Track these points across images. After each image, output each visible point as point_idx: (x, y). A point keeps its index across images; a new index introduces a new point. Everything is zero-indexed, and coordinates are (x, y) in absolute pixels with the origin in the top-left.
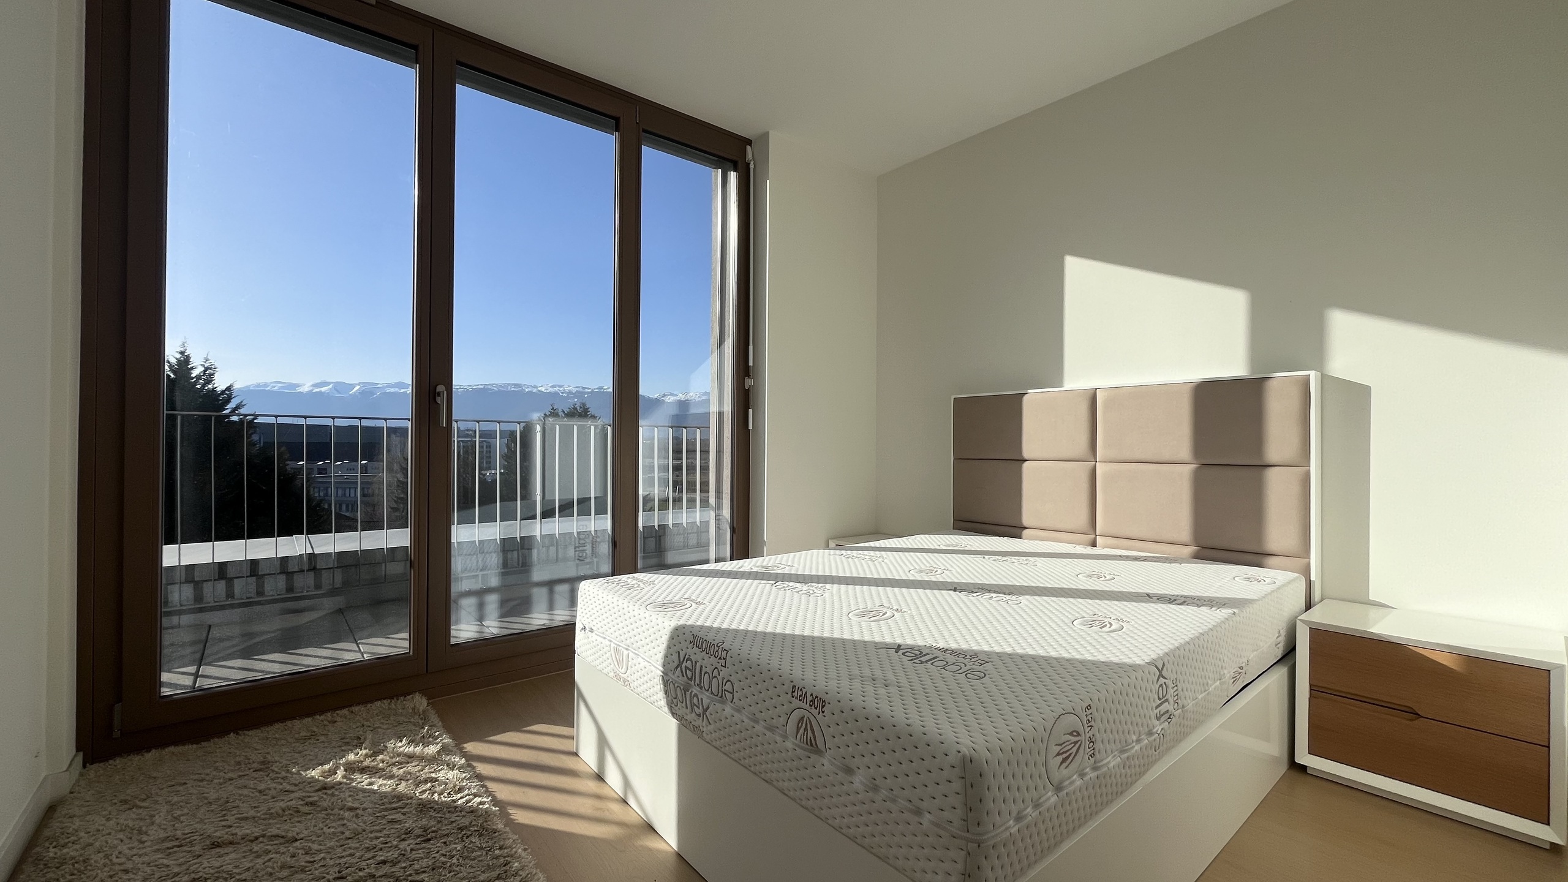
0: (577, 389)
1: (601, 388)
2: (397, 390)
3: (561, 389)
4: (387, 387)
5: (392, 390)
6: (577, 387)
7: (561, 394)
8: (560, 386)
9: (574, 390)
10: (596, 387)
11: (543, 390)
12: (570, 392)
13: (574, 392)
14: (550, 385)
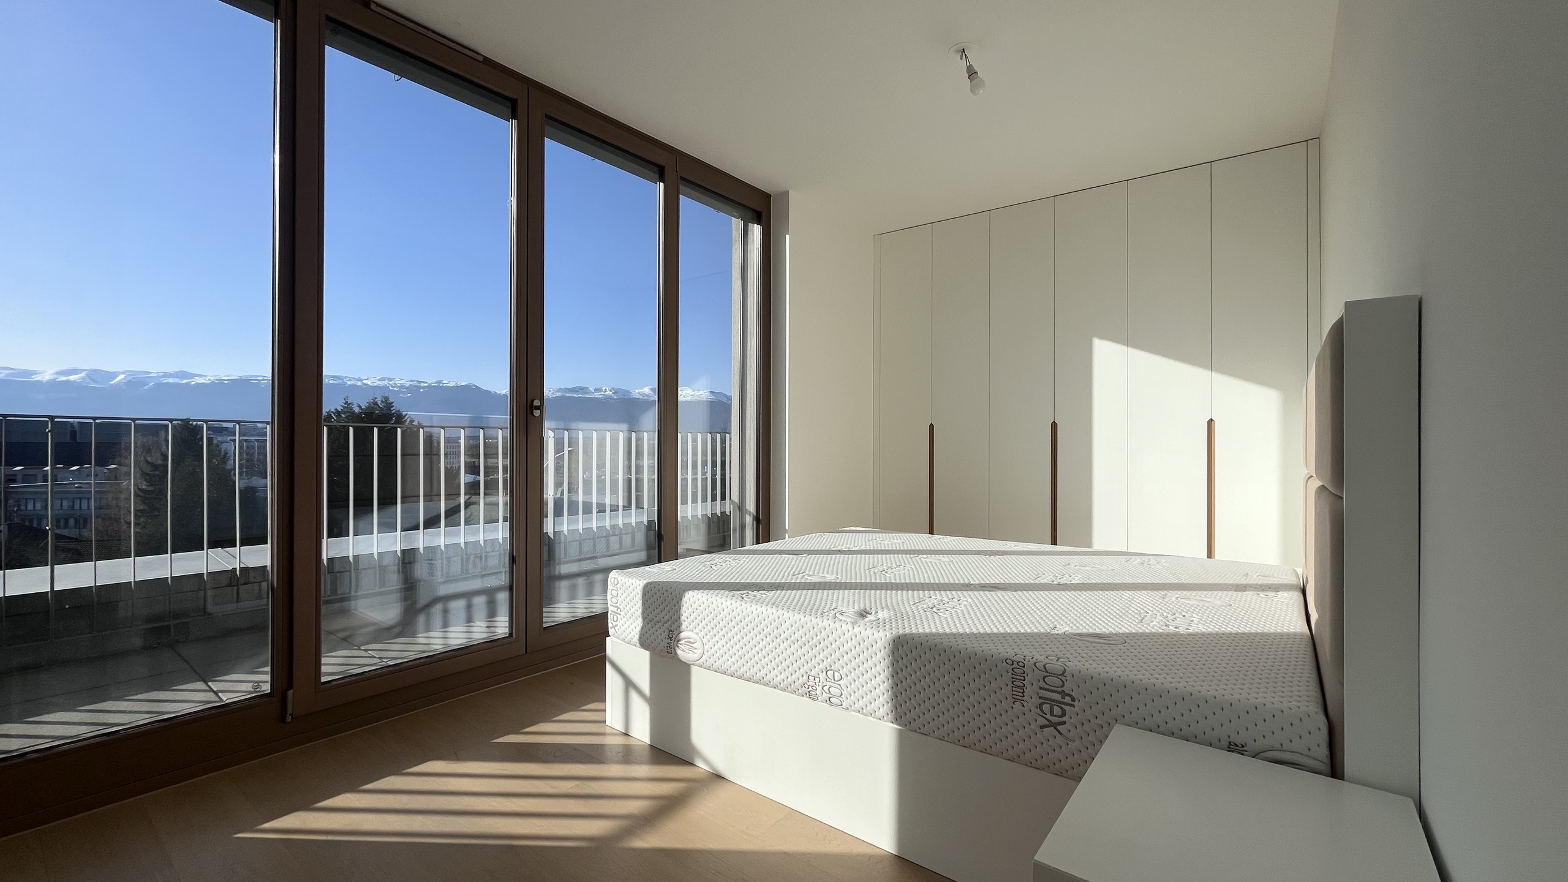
0: (411, 383)
1: (440, 382)
2: (177, 380)
3: (391, 383)
4: (162, 377)
5: (171, 380)
6: (411, 381)
7: (391, 388)
8: (390, 380)
9: (407, 384)
10: (434, 381)
11: (369, 383)
12: (402, 386)
13: (407, 386)
14: (378, 378)
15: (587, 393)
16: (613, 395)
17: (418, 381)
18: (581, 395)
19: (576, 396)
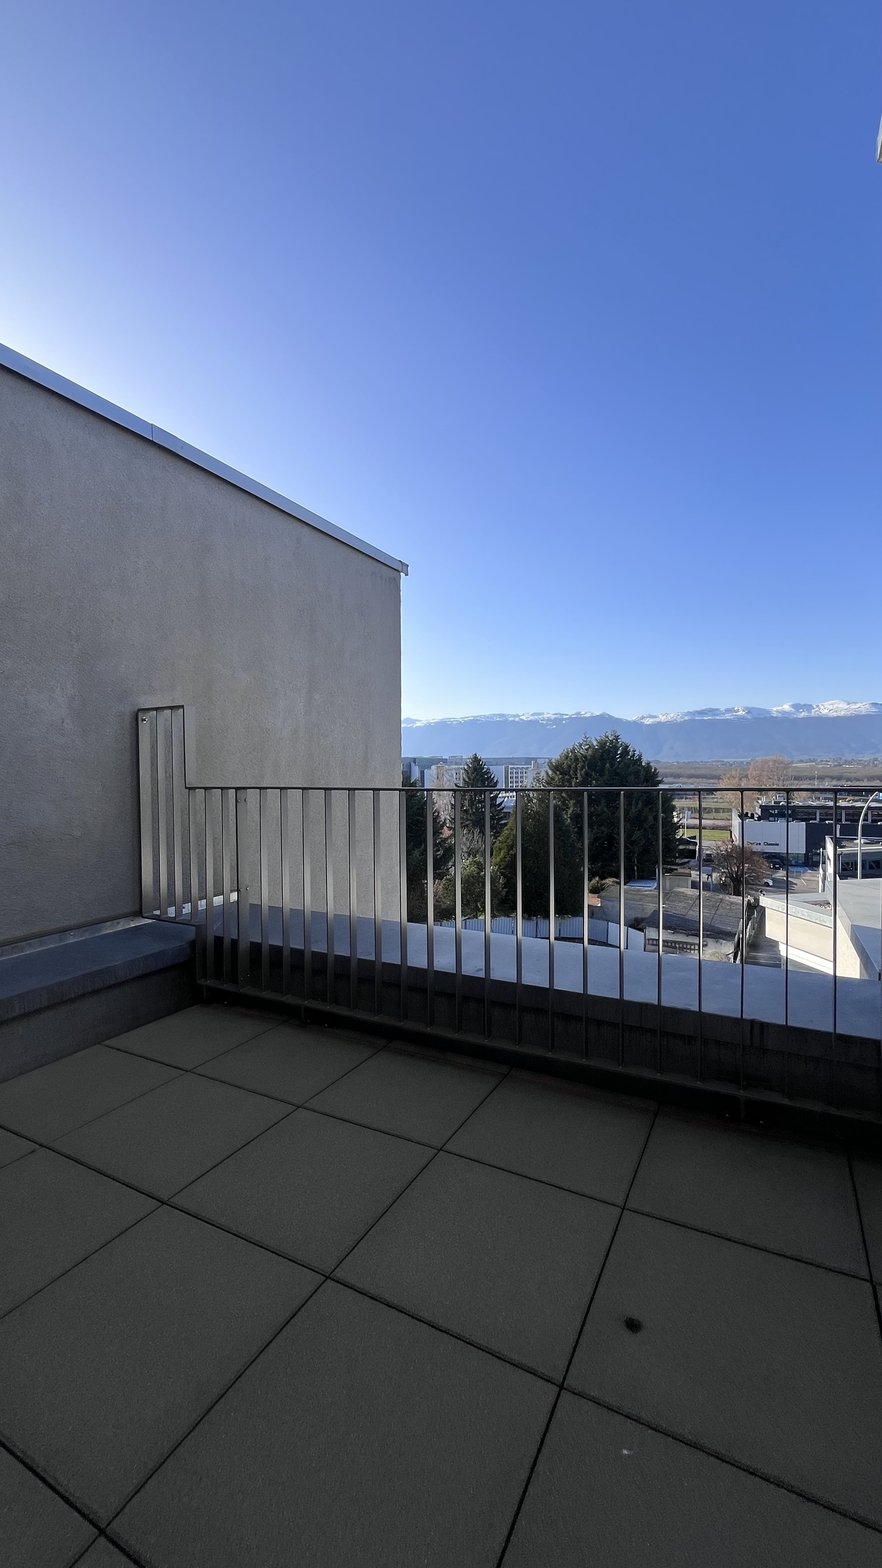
0: (556, 716)
1: (579, 713)
3: (540, 717)
7: (541, 722)
8: (540, 714)
9: (553, 717)
10: (574, 713)
12: (549, 719)
14: (531, 713)
15: (717, 715)
16: (746, 715)
17: (560, 714)
18: (710, 718)
19: (705, 718)
